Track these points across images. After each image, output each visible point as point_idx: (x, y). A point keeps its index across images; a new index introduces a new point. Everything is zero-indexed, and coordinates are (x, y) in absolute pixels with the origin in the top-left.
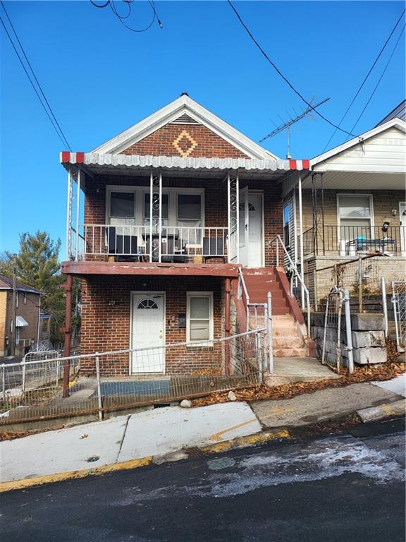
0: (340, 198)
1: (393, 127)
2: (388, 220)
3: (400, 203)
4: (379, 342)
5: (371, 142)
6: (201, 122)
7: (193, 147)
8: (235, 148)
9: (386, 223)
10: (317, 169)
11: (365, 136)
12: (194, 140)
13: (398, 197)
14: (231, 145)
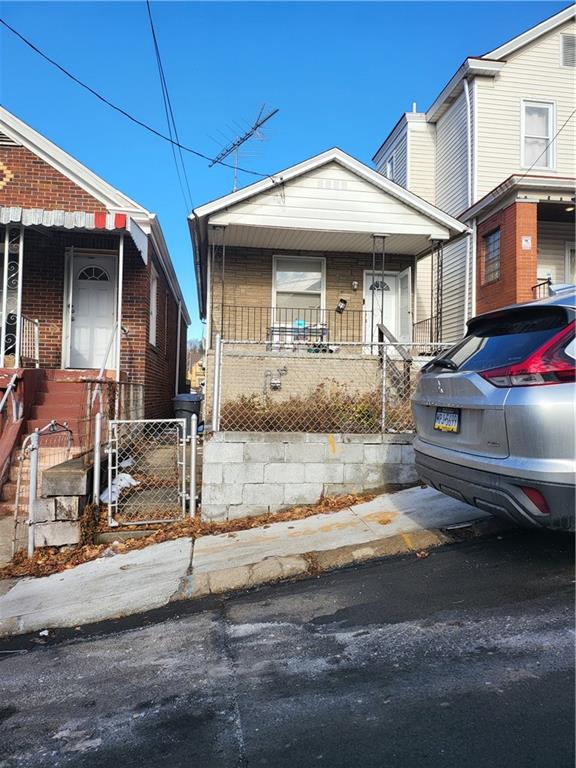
0: (278, 262)
1: (334, 162)
2: (345, 297)
3: (365, 271)
4: (69, 514)
5: (299, 183)
6: (19, 141)
7: (7, 180)
8: (73, 184)
9: (342, 300)
10: (213, 221)
11: (287, 175)
12: (9, 169)
13: (363, 263)
14: (68, 180)
